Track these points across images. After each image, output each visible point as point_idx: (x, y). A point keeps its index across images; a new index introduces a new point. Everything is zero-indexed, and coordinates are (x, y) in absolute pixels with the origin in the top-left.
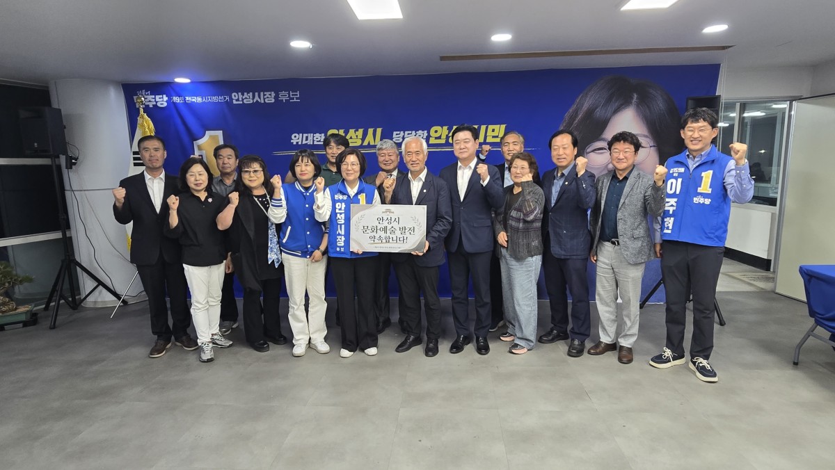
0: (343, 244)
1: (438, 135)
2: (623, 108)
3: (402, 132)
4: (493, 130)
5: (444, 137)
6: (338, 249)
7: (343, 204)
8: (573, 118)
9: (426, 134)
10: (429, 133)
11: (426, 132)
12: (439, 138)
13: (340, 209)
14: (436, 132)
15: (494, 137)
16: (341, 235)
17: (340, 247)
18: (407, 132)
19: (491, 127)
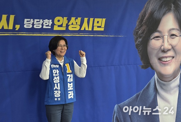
0: (59, 96)
1: (60, 23)
2: (167, 13)
3: (32, 20)
4: (98, 22)
5: (64, 25)
6: (56, 99)
7: (57, 70)
8: (143, 17)
9: (51, 23)
10: (53, 21)
11: (51, 20)
12: (61, 26)
13: (56, 74)
14: (59, 21)
15: (98, 27)
16: (58, 90)
17: (57, 98)
18: (36, 20)
19: (96, 20)
